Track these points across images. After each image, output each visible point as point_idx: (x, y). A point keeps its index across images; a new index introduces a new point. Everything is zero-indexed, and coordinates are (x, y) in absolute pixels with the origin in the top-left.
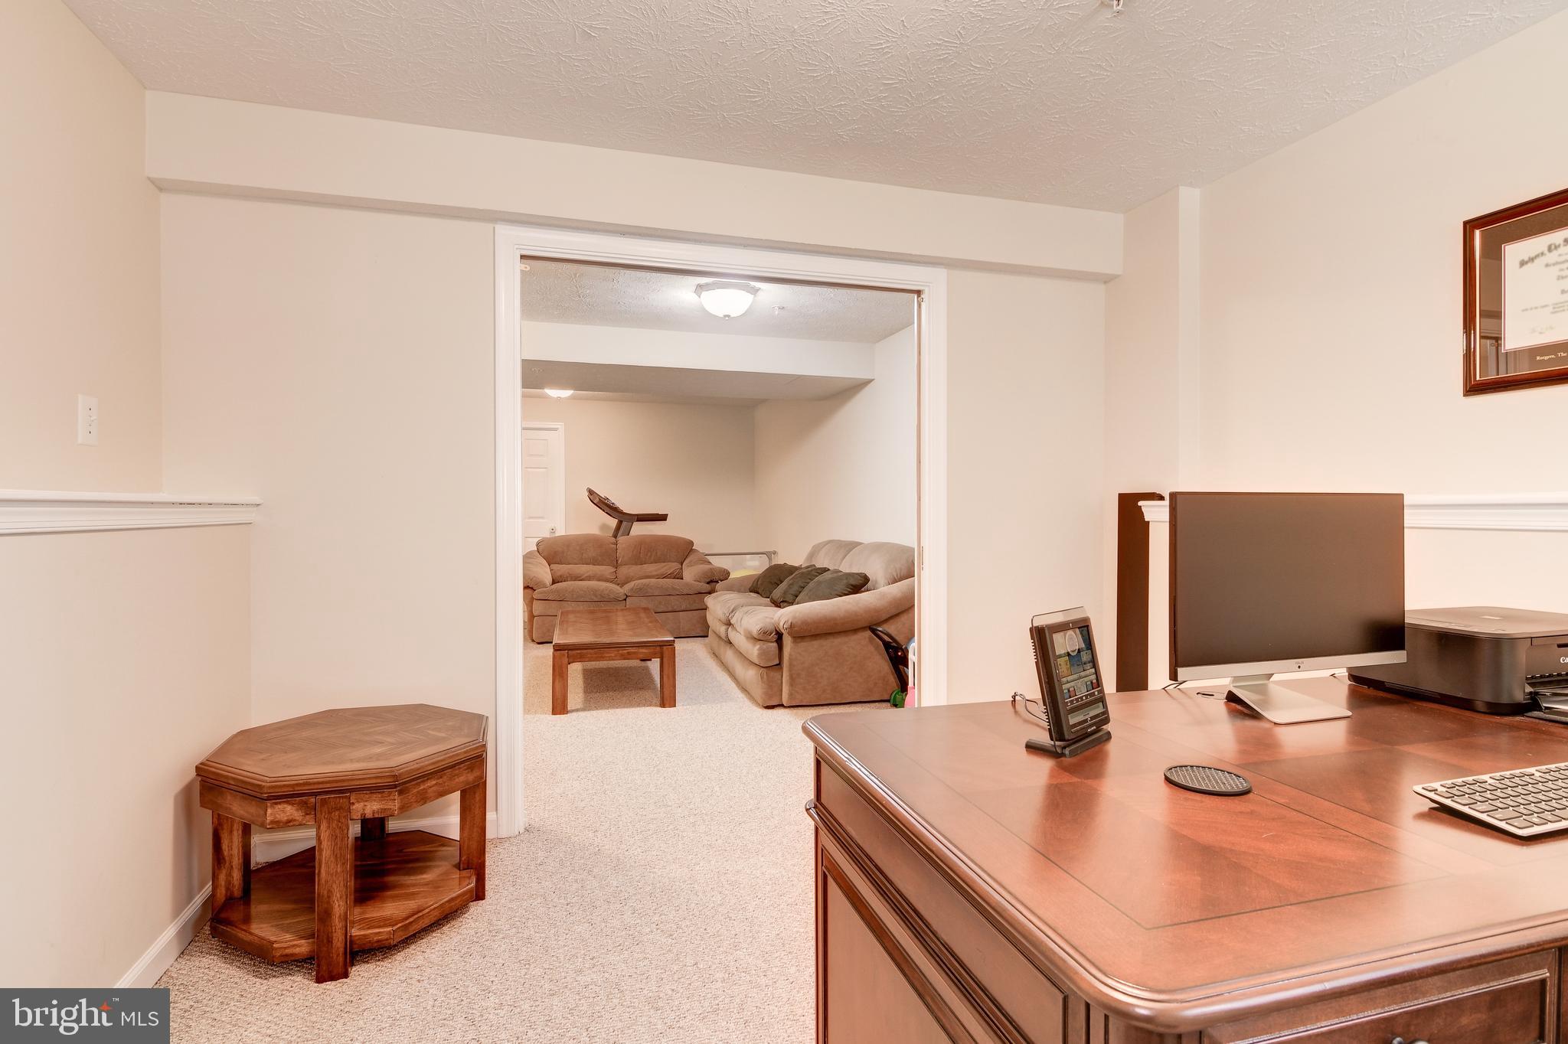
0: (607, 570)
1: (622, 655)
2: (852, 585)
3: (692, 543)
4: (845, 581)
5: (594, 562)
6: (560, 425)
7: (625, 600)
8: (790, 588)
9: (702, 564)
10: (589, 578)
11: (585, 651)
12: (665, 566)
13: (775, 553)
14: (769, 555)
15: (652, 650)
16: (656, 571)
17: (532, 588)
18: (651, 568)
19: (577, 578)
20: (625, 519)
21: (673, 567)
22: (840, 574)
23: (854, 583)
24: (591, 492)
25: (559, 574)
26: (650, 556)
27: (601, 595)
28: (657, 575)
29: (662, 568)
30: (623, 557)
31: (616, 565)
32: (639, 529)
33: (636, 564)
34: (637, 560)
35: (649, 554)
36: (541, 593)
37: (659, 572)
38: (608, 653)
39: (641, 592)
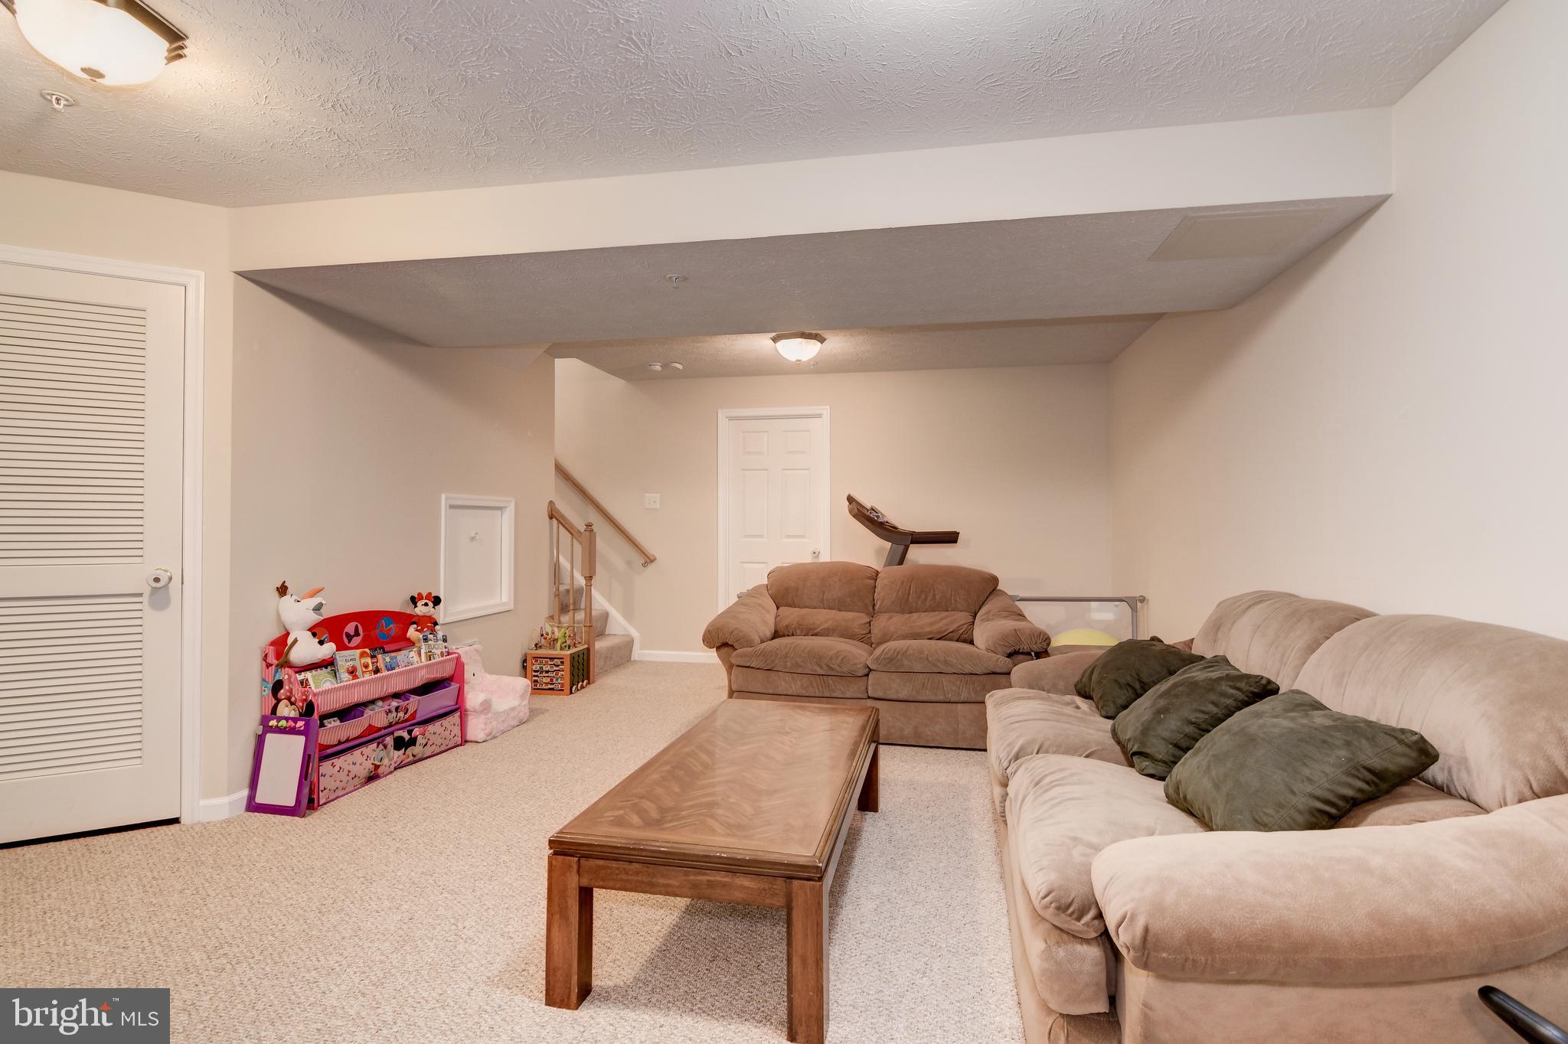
0: (855, 619)
1: (695, 886)
2: (1369, 770)
3: (994, 580)
4: (1343, 753)
5: (840, 605)
6: (825, 411)
7: (867, 675)
8: (1160, 722)
9: (1005, 617)
10: (826, 633)
11: (614, 864)
12: (946, 617)
13: (1143, 600)
14: (1135, 603)
15: (766, 886)
16: (931, 624)
17: (732, 646)
18: (925, 621)
19: (811, 632)
20: (902, 540)
21: (957, 619)
22: (1319, 719)
23: (1376, 763)
24: (850, 499)
25: (785, 622)
26: (926, 599)
27: (828, 666)
28: (931, 632)
29: (942, 619)
30: (883, 600)
31: (872, 611)
32: (920, 555)
33: (903, 612)
34: (905, 606)
35: (923, 597)
36: (741, 656)
37: (934, 628)
38: (663, 876)
39: (894, 665)
